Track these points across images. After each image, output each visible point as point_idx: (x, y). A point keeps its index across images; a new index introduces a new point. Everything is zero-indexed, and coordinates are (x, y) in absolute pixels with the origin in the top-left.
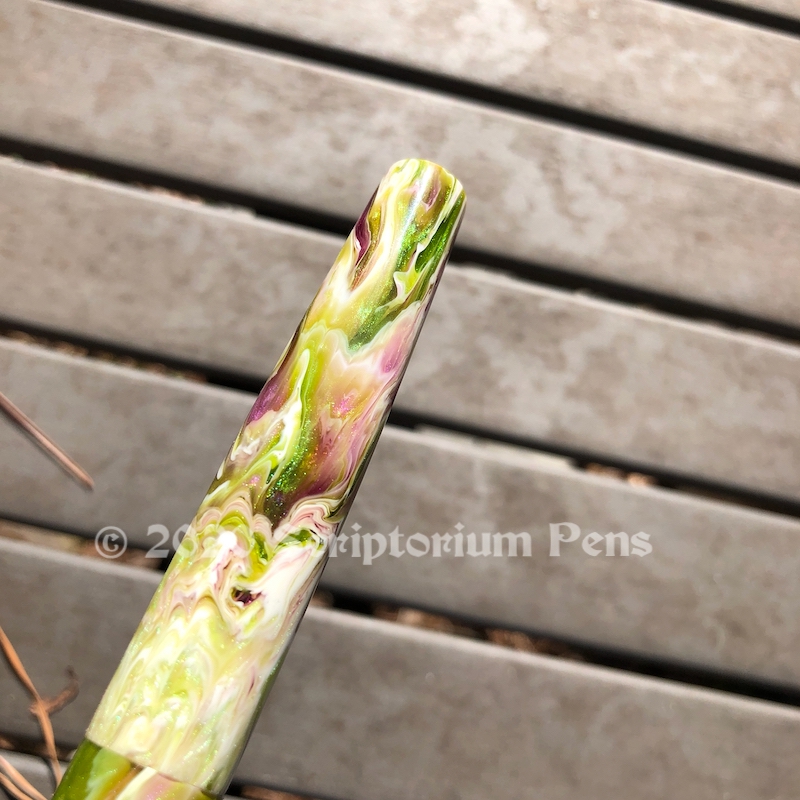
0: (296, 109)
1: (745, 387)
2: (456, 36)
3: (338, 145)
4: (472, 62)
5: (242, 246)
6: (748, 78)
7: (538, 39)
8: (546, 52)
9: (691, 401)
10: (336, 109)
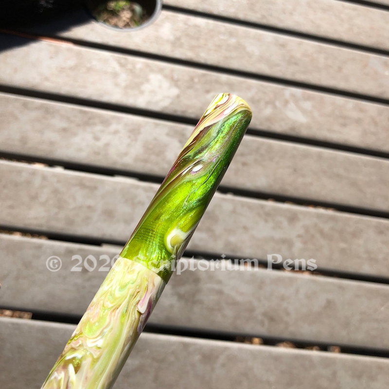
0: (78, 125)
1: (266, 221)
2: (142, 92)
3: (97, 139)
4: (149, 102)
5: (58, 181)
6: (259, 101)
7: (175, 91)
8: (178, 96)
9: (245, 228)
10: (95, 124)
